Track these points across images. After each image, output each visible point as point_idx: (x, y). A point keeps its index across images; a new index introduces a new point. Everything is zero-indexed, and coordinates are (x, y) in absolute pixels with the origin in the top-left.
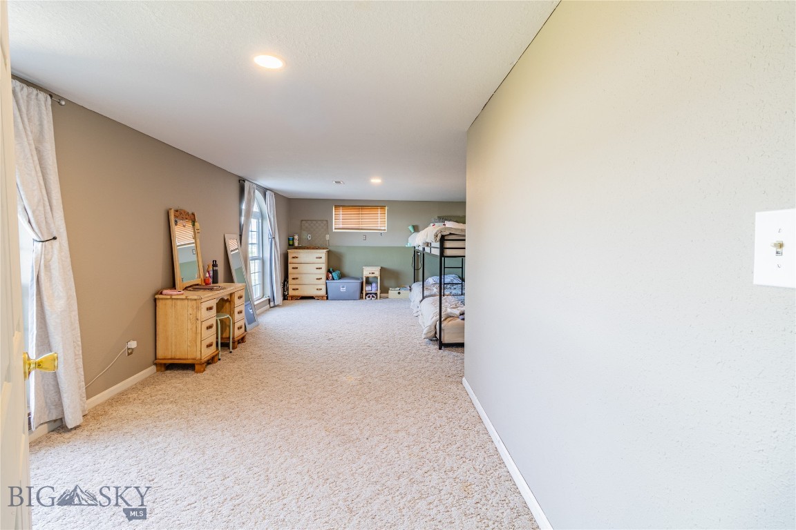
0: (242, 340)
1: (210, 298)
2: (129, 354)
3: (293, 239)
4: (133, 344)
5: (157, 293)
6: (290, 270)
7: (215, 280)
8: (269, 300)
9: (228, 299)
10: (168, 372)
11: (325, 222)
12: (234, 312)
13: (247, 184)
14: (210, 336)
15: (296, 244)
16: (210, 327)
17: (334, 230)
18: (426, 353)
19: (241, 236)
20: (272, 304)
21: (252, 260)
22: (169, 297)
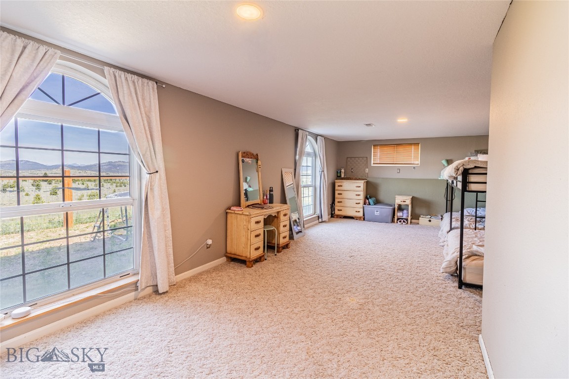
0: (286, 246)
1: (259, 215)
2: (207, 248)
3: (340, 172)
4: (210, 242)
5: (227, 209)
6: (337, 195)
7: (271, 202)
8: (318, 217)
9: (275, 216)
10: (232, 263)
11: (365, 159)
12: (280, 226)
13: (300, 132)
14: (259, 242)
15: (343, 176)
16: (257, 236)
17: (372, 165)
18: (442, 290)
19: (295, 169)
20: (320, 220)
21: (304, 187)
22: (233, 212)
